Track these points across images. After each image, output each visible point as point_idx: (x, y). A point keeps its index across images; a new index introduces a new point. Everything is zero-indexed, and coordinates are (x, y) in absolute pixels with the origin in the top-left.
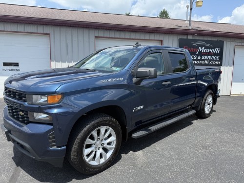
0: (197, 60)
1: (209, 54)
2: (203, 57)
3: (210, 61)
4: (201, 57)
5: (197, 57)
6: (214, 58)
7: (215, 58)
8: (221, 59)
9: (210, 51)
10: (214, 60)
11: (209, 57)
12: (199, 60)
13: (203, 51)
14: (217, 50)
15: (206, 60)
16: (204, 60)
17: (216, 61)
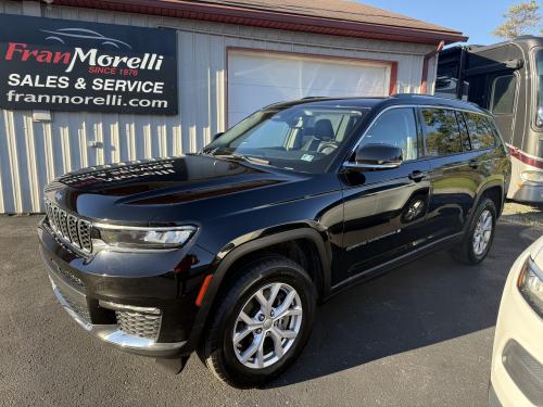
0: (71, 91)
1: (121, 73)
2: (97, 84)
3: (127, 95)
4: (89, 83)
5: (73, 82)
6: (141, 86)
7: (148, 87)
8: (171, 92)
9: (123, 65)
10: (142, 95)
11: (122, 84)
12: (82, 93)
13: (92, 63)
14: (153, 62)
15: (112, 93)
16: (103, 93)
17: (152, 96)
